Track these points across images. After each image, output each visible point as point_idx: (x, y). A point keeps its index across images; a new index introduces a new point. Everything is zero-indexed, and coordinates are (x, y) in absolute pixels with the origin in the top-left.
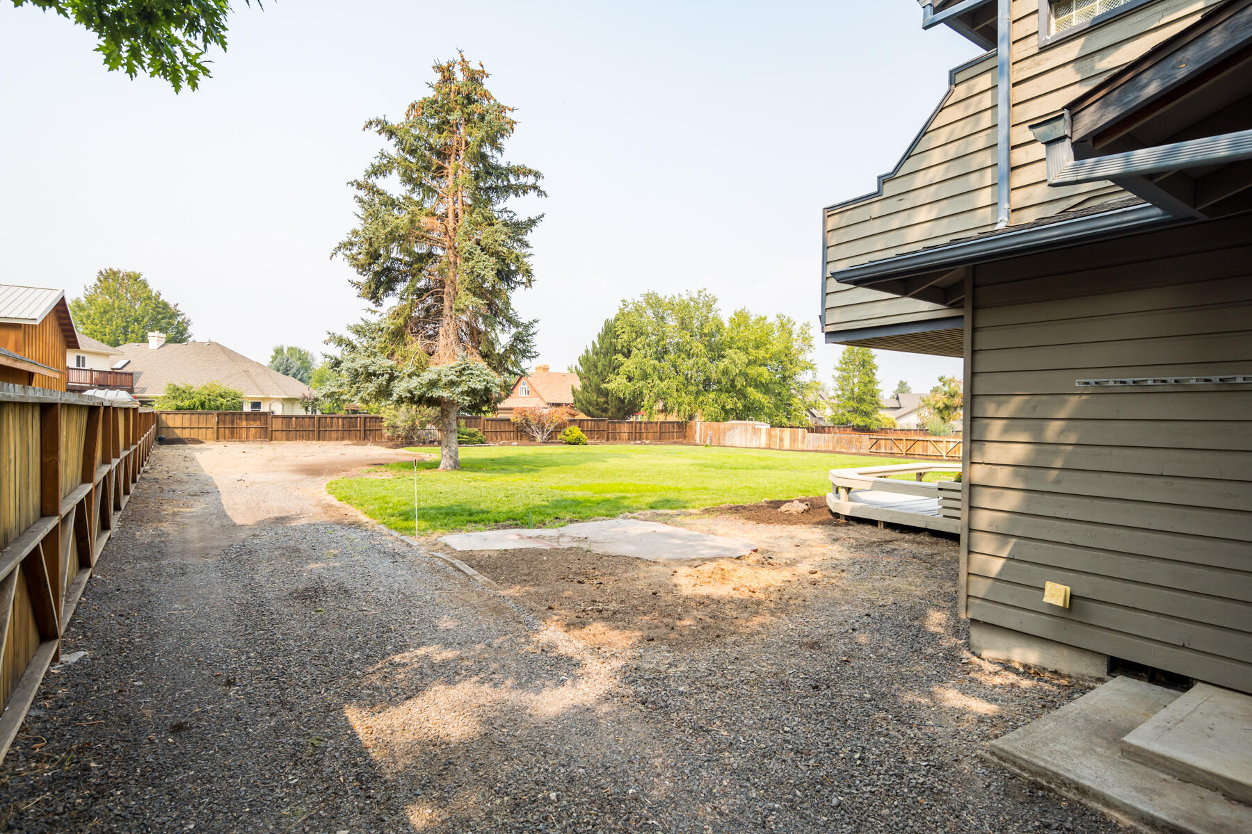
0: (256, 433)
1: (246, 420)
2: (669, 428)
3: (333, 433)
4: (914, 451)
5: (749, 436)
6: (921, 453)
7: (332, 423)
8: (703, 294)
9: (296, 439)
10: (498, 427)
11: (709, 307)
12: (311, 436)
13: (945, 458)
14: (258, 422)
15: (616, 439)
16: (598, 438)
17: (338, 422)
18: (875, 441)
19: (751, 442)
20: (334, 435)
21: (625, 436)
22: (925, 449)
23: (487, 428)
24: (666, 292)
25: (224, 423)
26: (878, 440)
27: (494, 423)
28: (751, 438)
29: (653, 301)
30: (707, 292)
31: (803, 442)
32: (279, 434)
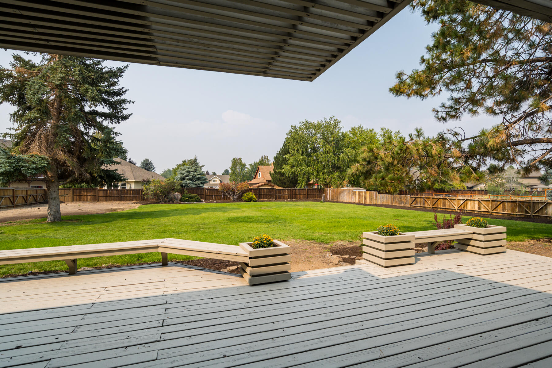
0: (91, 198)
1: (86, 192)
2: (313, 192)
3: (128, 197)
4: (437, 206)
5: (350, 196)
6: (442, 207)
7: (127, 192)
8: (333, 119)
9: (110, 201)
10: (213, 193)
11: (335, 125)
12: (117, 199)
13: (457, 210)
14: (92, 193)
15: (281, 198)
16: (270, 198)
17: (130, 192)
18: (414, 199)
19: (351, 200)
20: (128, 198)
21: (286, 196)
22: (444, 204)
23: (208, 194)
24: (314, 120)
25: (76, 194)
26: (416, 198)
27: (211, 191)
28: (352, 197)
29: (307, 125)
30: (335, 118)
31: (376, 200)
32: (102, 198)
